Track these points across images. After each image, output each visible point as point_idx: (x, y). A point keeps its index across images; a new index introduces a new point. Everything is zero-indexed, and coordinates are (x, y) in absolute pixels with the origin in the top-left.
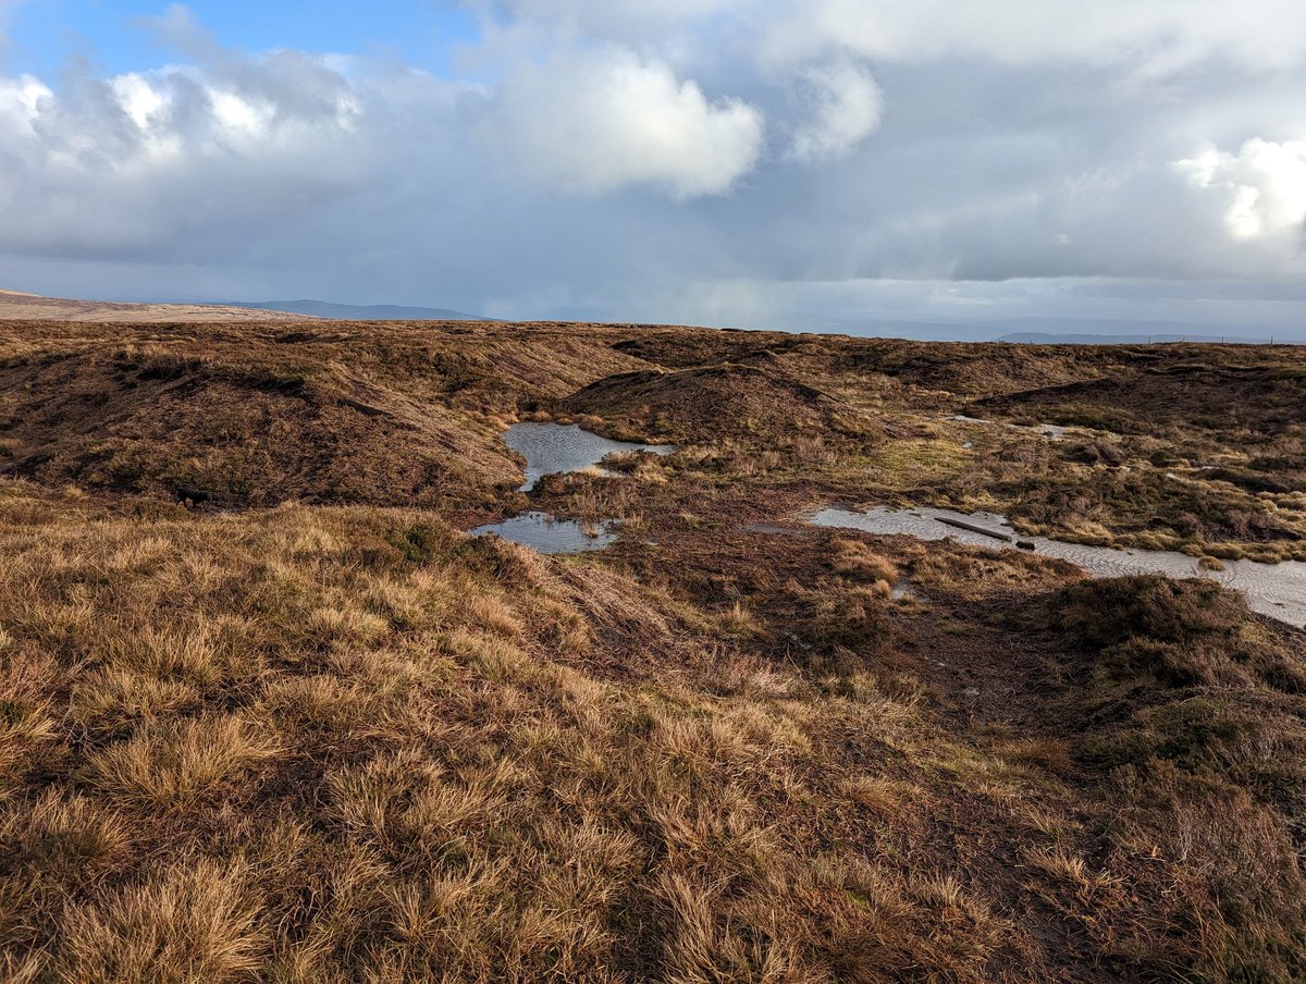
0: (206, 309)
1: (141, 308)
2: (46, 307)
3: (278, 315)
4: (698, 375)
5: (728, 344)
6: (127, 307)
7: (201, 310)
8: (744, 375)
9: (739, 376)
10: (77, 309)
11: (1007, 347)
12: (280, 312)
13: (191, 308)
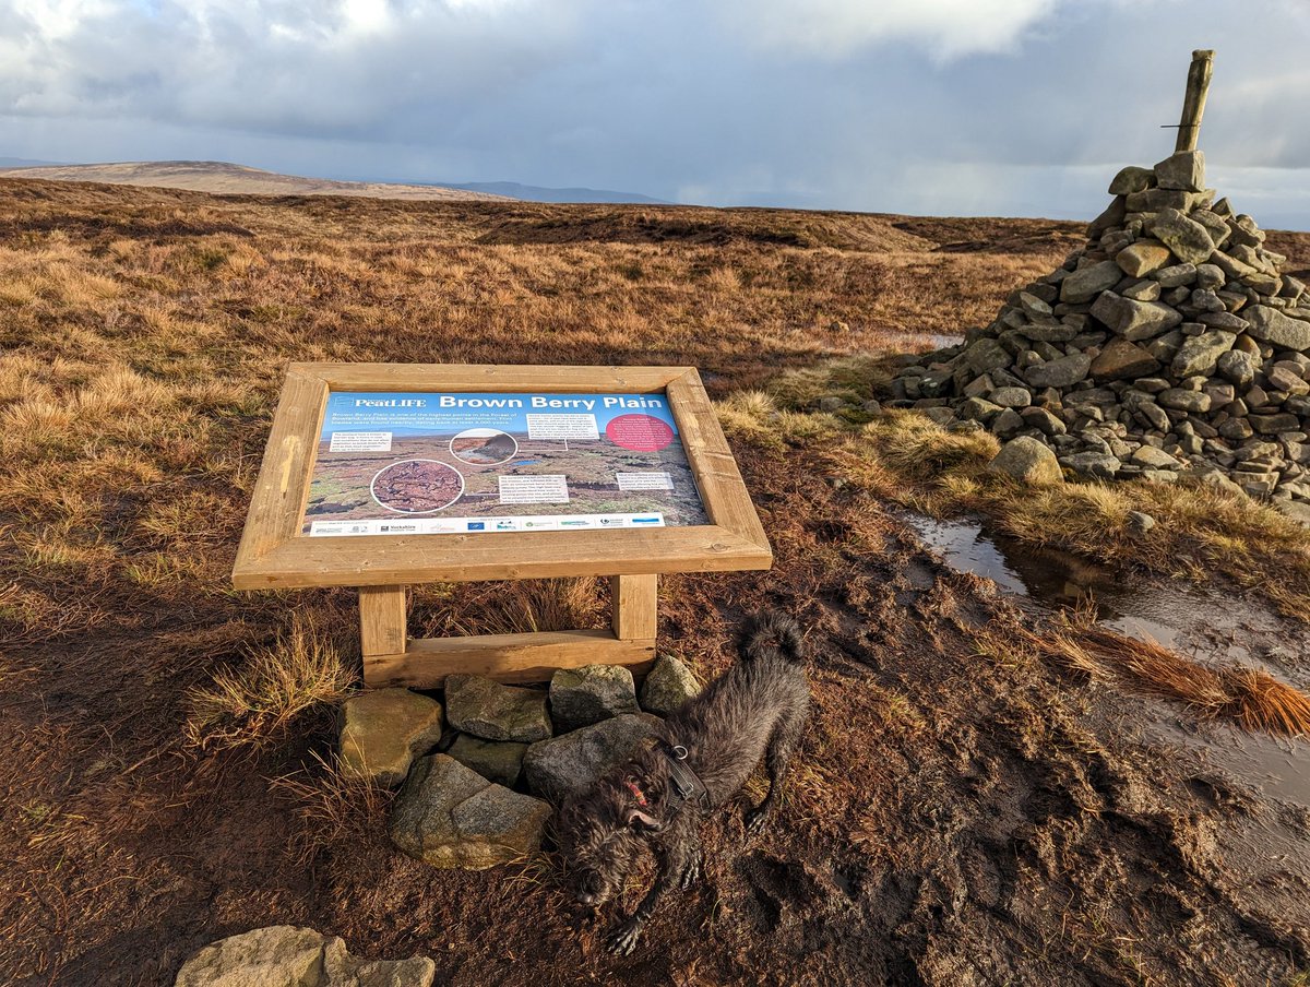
0: (416, 190)
1: (360, 187)
2: (282, 184)
3: (480, 196)
4: (1030, 243)
5: (999, 227)
6: (349, 186)
7: (412, 190)
8: (1071, 244)
9: (1066, 244)
10: (306, 186)
11: (1290, 234)
12: (482, 194)
13: (404, 188)
